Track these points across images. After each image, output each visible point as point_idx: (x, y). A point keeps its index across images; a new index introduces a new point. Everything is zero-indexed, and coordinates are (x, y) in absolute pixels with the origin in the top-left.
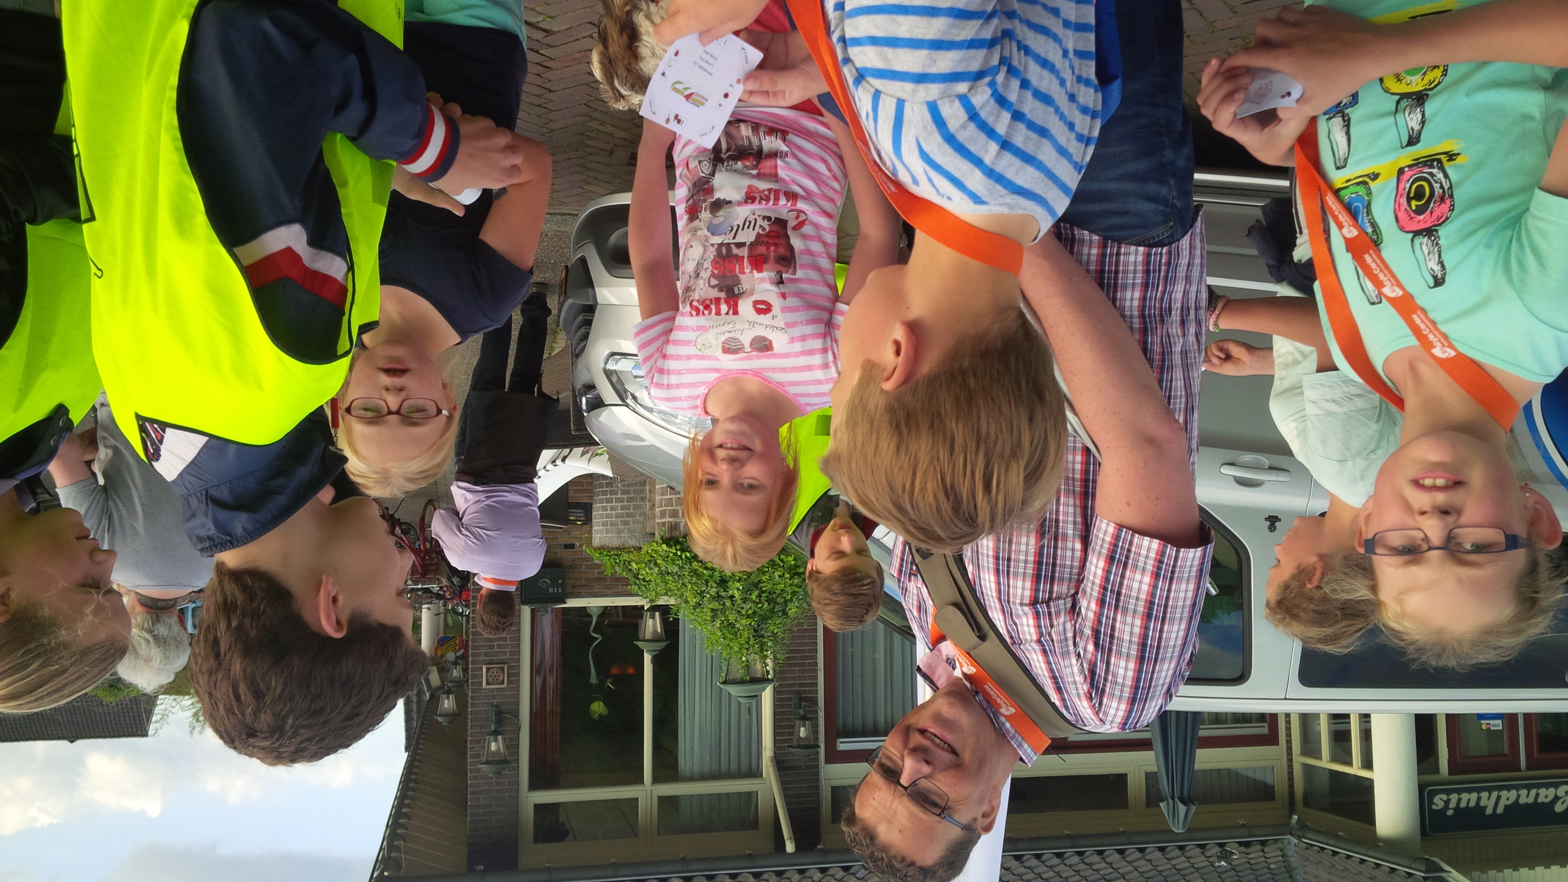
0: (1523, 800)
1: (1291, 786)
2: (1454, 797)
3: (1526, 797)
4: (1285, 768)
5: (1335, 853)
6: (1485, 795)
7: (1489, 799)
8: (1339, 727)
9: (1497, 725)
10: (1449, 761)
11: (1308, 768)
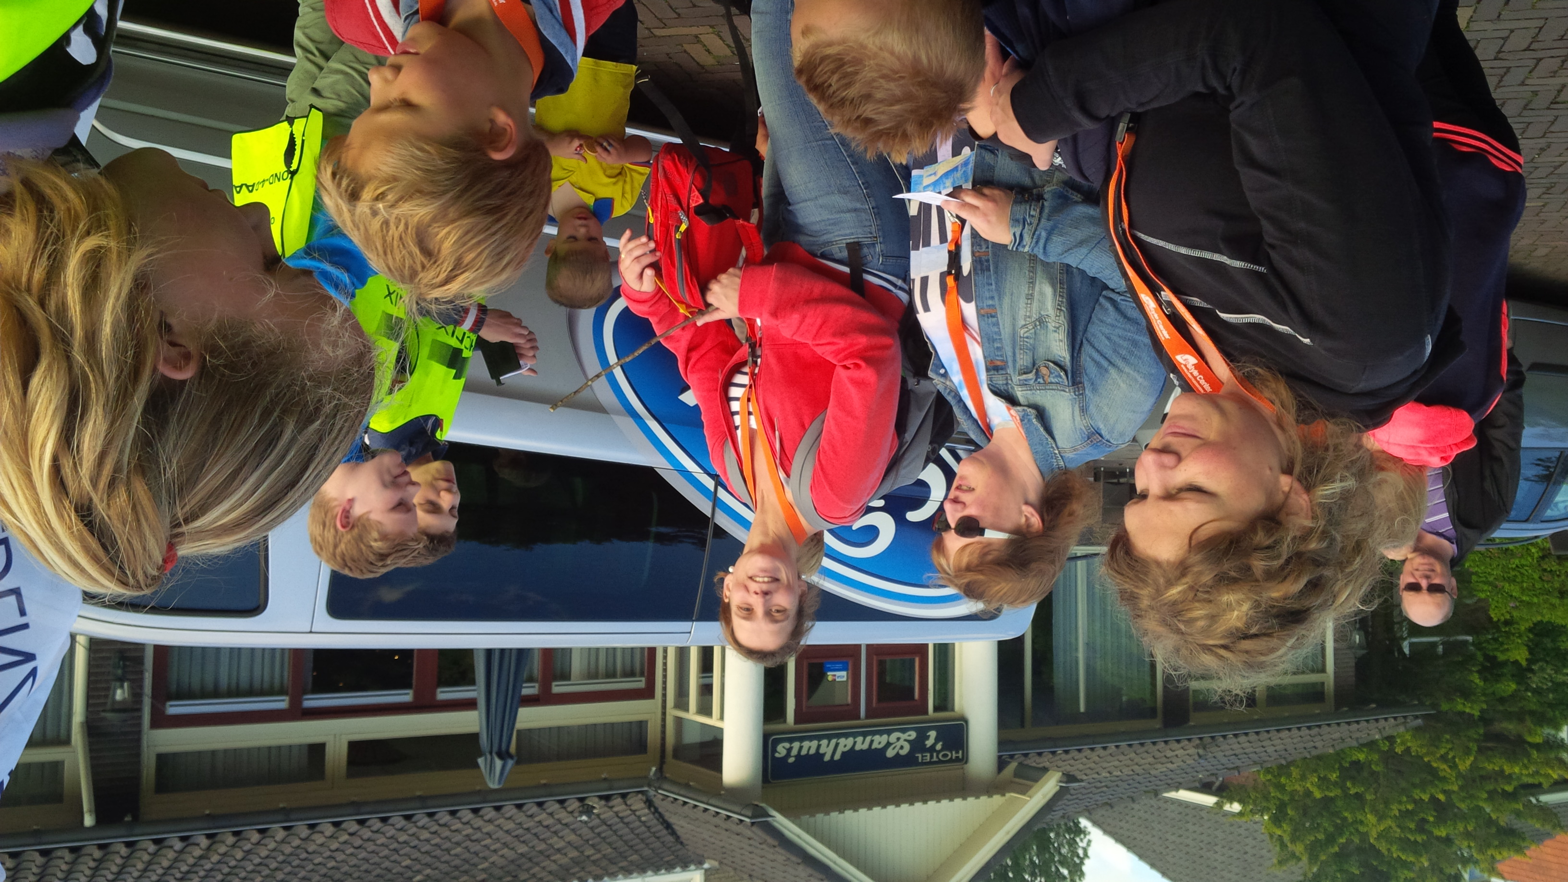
0: (858, 747)
1: (663, 739)
2: (796, 745)
3: (861, 744)
4: (659, 722)
5: (685, 803)
6: (824, 742)
7: (828, 746)
8: (707, 681)
9: (842, 676)
10: (796, 711)
11: (679, 721)
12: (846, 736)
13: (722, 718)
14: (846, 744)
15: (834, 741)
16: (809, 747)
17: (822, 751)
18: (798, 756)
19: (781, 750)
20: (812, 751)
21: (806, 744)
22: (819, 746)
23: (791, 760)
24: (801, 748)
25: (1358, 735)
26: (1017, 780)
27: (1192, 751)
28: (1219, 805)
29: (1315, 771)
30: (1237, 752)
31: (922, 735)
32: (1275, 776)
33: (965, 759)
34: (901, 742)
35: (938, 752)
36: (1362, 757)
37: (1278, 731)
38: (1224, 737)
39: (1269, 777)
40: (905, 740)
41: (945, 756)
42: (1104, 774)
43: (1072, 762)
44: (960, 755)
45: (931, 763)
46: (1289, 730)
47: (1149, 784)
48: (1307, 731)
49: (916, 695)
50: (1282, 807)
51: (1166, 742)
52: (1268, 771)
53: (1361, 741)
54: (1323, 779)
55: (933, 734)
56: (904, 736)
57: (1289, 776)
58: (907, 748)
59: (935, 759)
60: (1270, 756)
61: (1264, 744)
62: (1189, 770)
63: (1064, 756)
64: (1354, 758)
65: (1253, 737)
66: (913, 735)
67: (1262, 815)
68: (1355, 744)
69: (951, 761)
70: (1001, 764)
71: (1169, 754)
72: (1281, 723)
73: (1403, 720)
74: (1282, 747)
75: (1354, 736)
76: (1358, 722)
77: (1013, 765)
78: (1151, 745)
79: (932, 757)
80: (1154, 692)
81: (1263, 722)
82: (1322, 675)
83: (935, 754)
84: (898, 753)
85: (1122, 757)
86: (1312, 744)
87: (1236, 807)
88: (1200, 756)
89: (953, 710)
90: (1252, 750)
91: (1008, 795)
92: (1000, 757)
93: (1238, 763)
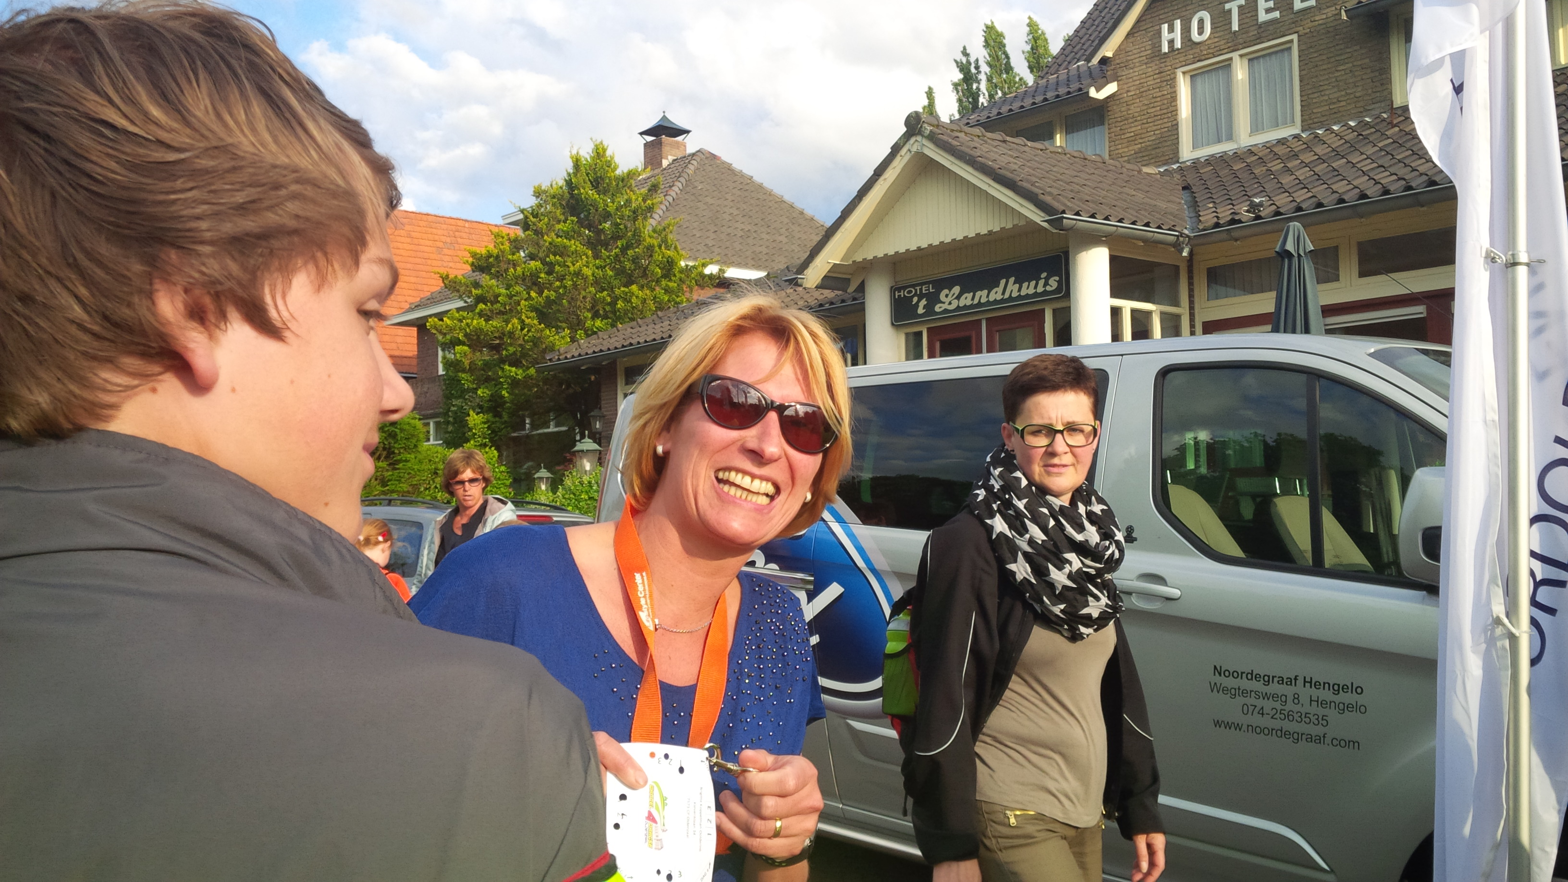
0: (986, 291)
1: (1191, 284)
2: (1040, 289)
3: (982, 295)
4: (1196, 300)
5: (1147, 225)
6: (1015, 294)
7: (1012, 291)
10: (1044, 321)
11: (1177, 303)
12: (996, 302)
14: (996, 294)
15: (1007, 296)
16: (1028, 289)
17: (1017, 285)
18: (1038, 279)
19: (1053, 283)
20: (1025, 285)
21: (1031, 291)
22: (1019, 290)
23: (1044, 275)
24: (1036, 287)
25: (596, 342)
26: (844, 276)
28: (722, 271)
29: (633, 308)
31: (929, 308)
32: (674, 300)
33: (893, 290)
34: (947, 300)
35: (915, 294)
36: (598, 323)
39: (678, 300)
40: (944, 303)
44: (897, 294)
45: (922, 284)
48: (633, 341)
49: (937, 345)
50: (667, 274)
53: (595, 336)
54: (628, 301)
55: (921, 311)
56: (945, 306)
58: (942, 297)
59: (918, 288)
64: (604, 322)
66: (937, 309)
67: (687, 266)
68: (600, 333)
69: (904, 288)
73: (561, 357)
74: (654, 327)
75: (599, 341)
76: (594, 352)
77: (851, 289)
79: (921, 290)
83: (918, 292)
84: (950, 291)
87: (709, 270)
89: (907, 334)
91: (850, 262)
92: (863, 296)
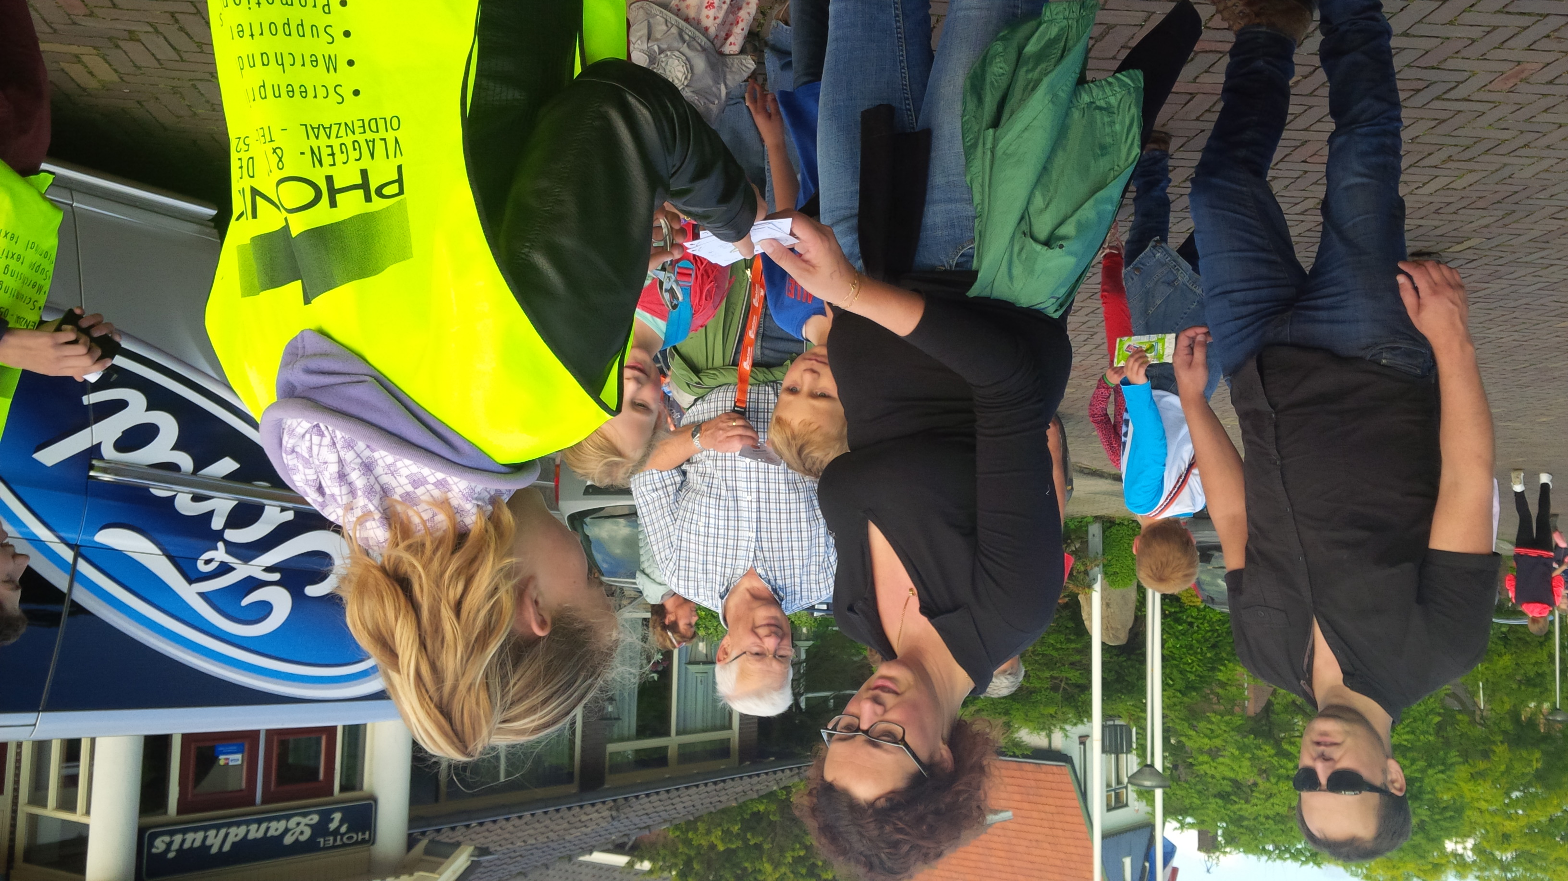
0: (251, 836)
1: (13, 839)
2: (178, 838)
3: (255, 832)
4: (9, 820)
6: (212, 833)
7: (216, 836)
8: (71, 771)
9: (236, 759)
10: (179, 800)
11: (34, 820)
12: (238, 824)
13: (88, 812)
14: (236, 833)
15: (223, 832)
16: (194, 839)
17: (208, 842)
18: (180, 850)
19: (160, 844)
20: (197, 844)
21: (190, 836)
22: (205, 838)
23: (171, 855)
24: (183, 841)
25: (758, 787)
26: (428, 858)
27: (606, 813)
28: (631, 864)
29: (720, 825)
30: (648, 811)
31: (326, 817)
32: (682, 832)
33: (372, 841)
34: (302, 827)
35: (343, 835)
36: (762, 808)
37: (687, 788)
38: (637, 797)
39: (678, 833)
40: (306, 825)
41: (351, 838)
42: (519, 844)
43: (486, 834)
44: (367, 836)
45: (334, 847)
46: (697, 786)
47: (563, 849)
48: (713, 787)
49: (321, 776)
50: (688, 863)
51: (581, 807)
52: (677, 827)
53: (761, 793)
54: (727, 833)
55: (337, 816)
56: (306, 820)
57: (696, 830)
58: (308, 832)
59: (339, 842)
60: (678, 813)
61: (674, 801)
62: (603, 833)
63: (478, 829)
64: (755, 809)
65: (664, 796)
66: (315, 818)
67: (670, 872)
68: (755, 796)
69: (357, 843)
70: (411, 842)
71: (584, 818)
72: (690, 780)
73: (797, 771)
74: (690, 803)
75: (755, 788)
76: (758, 775)
77: (423, 843)
78: (567, 811)
79: (335, 840)
80: (572, 757)
81: (673, 780)
82: (730, 731)
83: (339, 838)
84: (297, 840)
85: (537, 825)
86: (717, 799)
87: (646, 865)
88: (613, 818)
89: (361, 789)
90: (663, 808)
91: (417, 874)
92: (410, 835)
93: (650, 822)
